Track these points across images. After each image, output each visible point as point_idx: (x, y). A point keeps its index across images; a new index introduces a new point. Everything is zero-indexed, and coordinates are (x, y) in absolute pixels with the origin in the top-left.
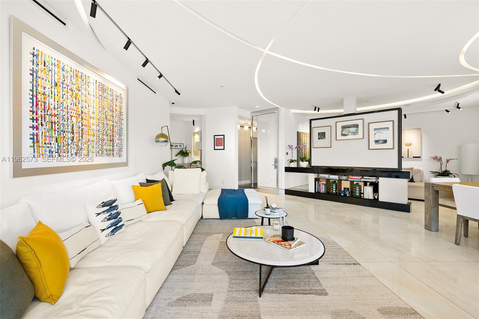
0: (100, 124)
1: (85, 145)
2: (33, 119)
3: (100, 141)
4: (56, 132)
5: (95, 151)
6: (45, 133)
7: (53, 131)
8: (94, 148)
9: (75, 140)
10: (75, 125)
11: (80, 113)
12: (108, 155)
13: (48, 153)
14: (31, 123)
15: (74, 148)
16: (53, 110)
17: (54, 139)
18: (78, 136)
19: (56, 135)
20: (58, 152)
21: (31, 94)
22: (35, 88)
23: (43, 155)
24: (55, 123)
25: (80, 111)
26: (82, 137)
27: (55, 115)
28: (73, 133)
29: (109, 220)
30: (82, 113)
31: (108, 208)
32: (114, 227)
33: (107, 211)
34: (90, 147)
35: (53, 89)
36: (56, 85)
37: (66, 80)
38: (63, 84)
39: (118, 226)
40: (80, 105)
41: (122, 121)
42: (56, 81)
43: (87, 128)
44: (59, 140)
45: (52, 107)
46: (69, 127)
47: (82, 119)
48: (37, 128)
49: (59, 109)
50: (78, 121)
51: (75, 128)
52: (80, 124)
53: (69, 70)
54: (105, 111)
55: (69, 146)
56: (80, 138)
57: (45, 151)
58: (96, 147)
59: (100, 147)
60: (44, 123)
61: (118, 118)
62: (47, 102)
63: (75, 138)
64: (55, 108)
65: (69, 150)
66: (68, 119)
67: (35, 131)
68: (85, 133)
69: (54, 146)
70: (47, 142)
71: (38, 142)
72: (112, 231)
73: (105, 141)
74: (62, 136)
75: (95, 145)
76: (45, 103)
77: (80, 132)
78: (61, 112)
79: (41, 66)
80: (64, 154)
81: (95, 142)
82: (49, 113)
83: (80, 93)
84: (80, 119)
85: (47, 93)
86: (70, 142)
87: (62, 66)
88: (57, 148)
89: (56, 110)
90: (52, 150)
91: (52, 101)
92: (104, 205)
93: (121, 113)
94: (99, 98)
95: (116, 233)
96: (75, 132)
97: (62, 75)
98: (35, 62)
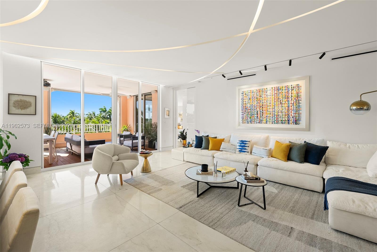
0: (276, 108)
1: (264, 119)
2: (242, 112)
3: (276, 116)
4: (250, 115)
5: (271, 121)
6: (246, 116)
7: (249, 115)
8: (271, 120)
9: (258, 117)
10: (258, 111)
11: (261, 106)
12: (282, 123)
13: (247, 122)
14: (241, 114)
15: (258, 120)
16: (249, 108)
17: (249, 118)
18: (260, 115)
19: (250, 116)
20: (251, 122)
21: (242, 105)
22: (243, 103)
23: (245, 123)
24: (249, 112)
25: (261, 105)
26: (262, 115)
27: (250, 109)
28: (257, 114)
29: (239, 146)
30: (262, 105)
31: (241, 142)
32: (240, 150)
33: (240, 143)
34: (268, 119)
35: (249, 101)
36: (250, 99)
37: (254, 96)
38: (253, 97)
39: (242, 150)
40: (261, 102)
41: (301, 101)
42: (250, 98)
43: (265, 111)
44: (251, 118)
45: (248, 107)
46: (255, 112)
47: (262, 108)
48: (243, 115)
49: (251, 107)
50: (260, 109)
51: (258, 112)
52: (261, 110)
53: (255, 91)
54: (279, 100)
55: (256, 120)
56: (261, 116)
57: (246, 122)
58: (272, 119)
59: (276, 119)
60: (245, 113)
61: (294, 100)
62: (247, 106)
63: (258, 116)
64: (249, 107)
65: (256, 121)
66: (255, 109)
67: (243, 116)
68: (264, 113)
69: (249, 120)
70: (247, 119)
71: (243, 119)
72: (239, 151)
73: (279, 116)
74: (252, 116)
75: (271, 118)
76: (246, 106)
77: (261, 113)
78: (252, 108)
79: (245, 96)
80: (253, 123)
81: (271, 117)
82: (247, 109)
83: (261, 97)
84: (261, 108)
85: (246, 103)
86: (256, 118)
87: (252, 91)
88: (250, 120)
89: (250, 108)
90: (248, 121)
91: (248, 105)
92: (242, 141)
93: (298, 96)
94: (274, 95)
95: (242, 153)
96: (258, 114)
97: (252, 94)
98: (243, 96)
